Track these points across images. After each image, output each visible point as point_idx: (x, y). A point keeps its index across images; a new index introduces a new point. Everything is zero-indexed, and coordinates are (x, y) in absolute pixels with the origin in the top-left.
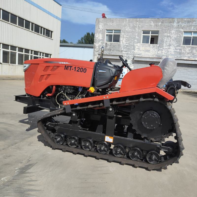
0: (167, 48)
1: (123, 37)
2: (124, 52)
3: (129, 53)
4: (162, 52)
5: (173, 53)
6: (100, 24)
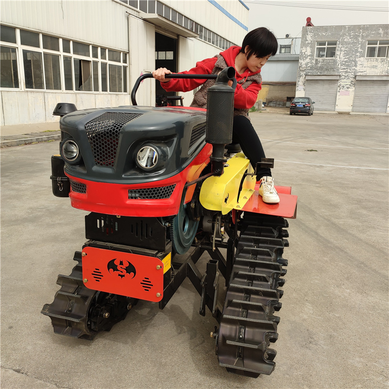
1: (341, 51)
2: (342, 69)
3: (349, 70)
6: (308, 34)
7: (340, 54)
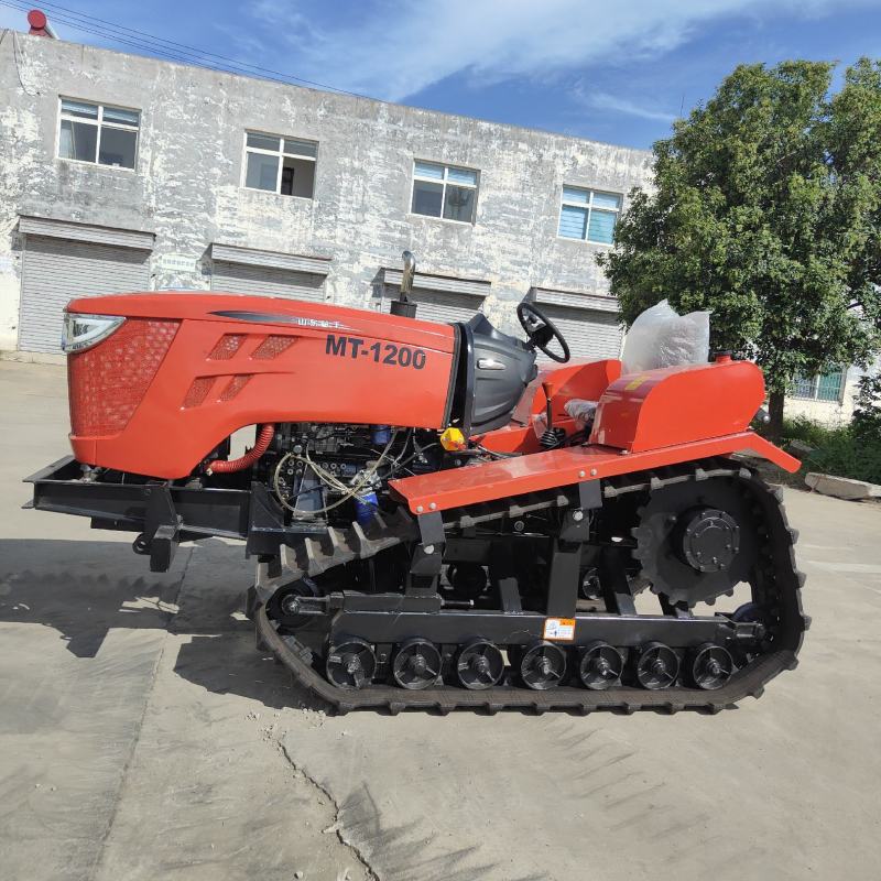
0: (352, 217)
2: (162, 215)
3: (186, 223)
4: (333, 234)
5: (378, 243)
6: (22, 63)
7: (154, 158)
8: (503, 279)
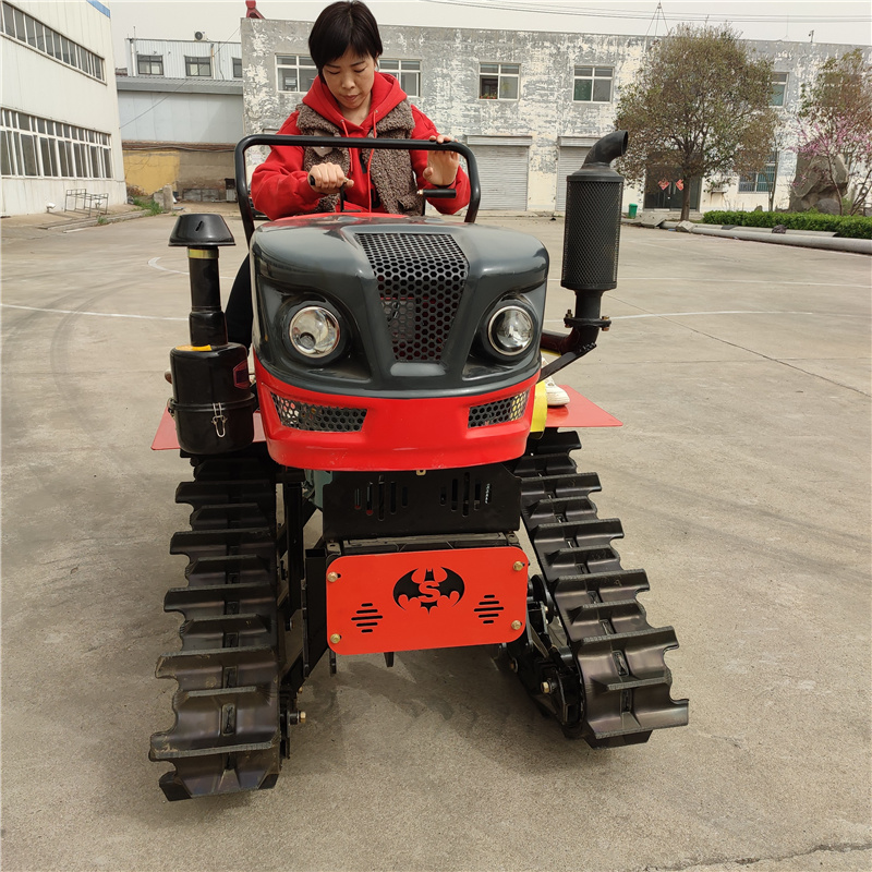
6: (254, 37)
8: (540, 133)
